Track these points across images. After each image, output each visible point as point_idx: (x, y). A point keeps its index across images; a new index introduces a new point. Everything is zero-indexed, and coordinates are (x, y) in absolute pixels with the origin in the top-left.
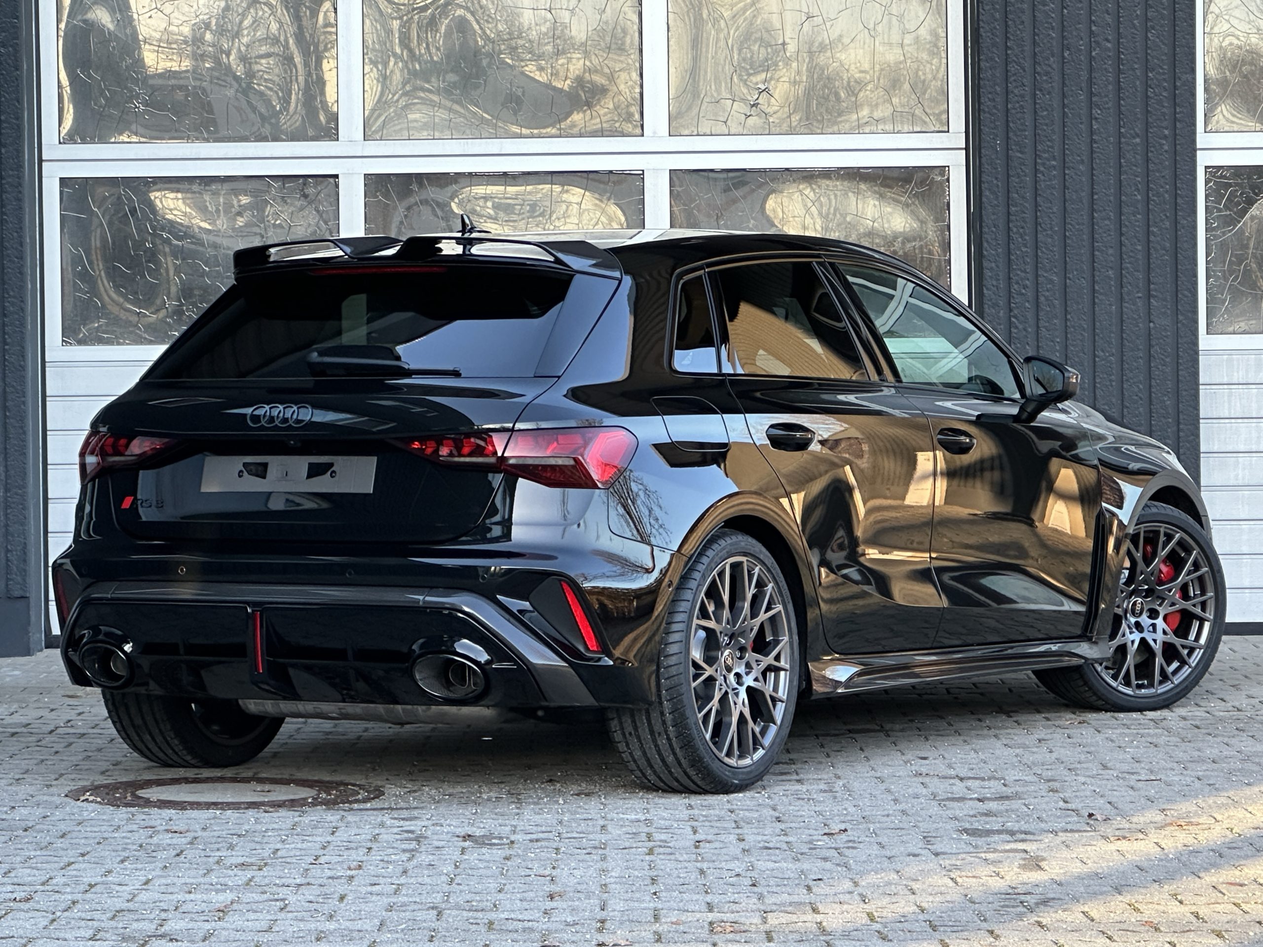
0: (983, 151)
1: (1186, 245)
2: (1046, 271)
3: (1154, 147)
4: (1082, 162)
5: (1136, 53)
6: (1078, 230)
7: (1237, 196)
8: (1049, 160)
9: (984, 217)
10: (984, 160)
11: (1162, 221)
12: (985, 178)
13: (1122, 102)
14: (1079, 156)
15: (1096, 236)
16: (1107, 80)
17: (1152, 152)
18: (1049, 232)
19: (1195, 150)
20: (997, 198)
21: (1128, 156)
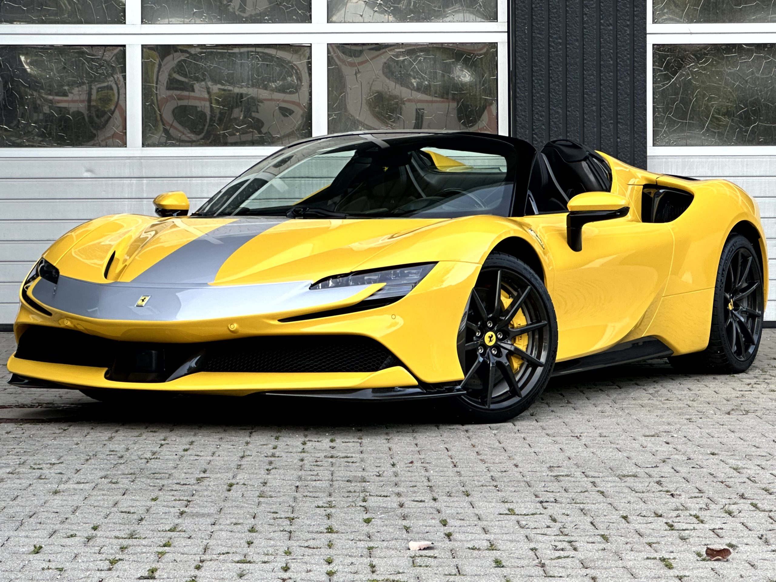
0: (517, 33)
1: (639, 91)
2: (555, 107)
3: (621, 31)
4: (577, 40)
6: (574, 82)
7: (672, 62)
8: (557, 39)
9: (518, 73)
10: (517, 39)
11: (625, 76)
12: (518, 49)
13: (602, 4)
14: (575, 36)
15: (585, 85)
17: (620, 35)
18: (557, 83)
19: (646, 34)
20: (525, 62)
21: (605, 37)
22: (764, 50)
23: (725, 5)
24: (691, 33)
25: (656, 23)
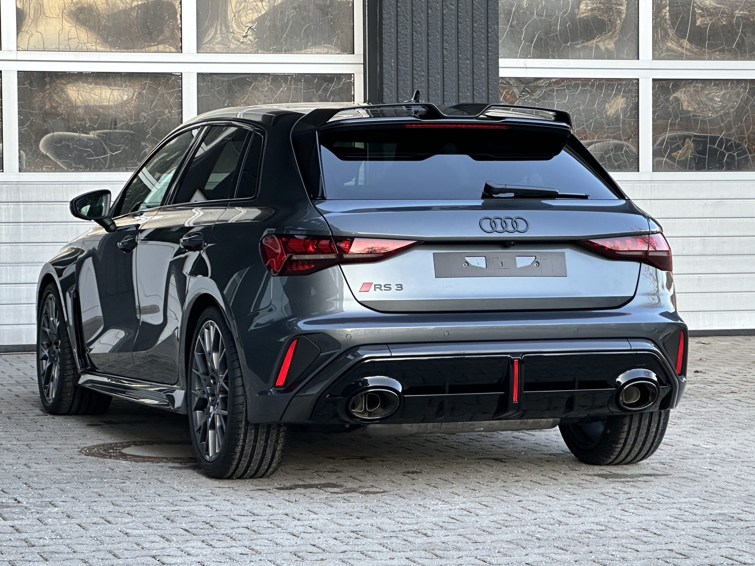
0: (384, 66)
3: (477, 66)
4: (438, 73)
5: (467, 12)
8: (420, 72)
10: (384, 71)
12: (385, 81)
13: (460, 40)
14: (436, 69)
16: (452, 27)
17: (476, 68)
19: (498, 68)
21: (463, 70)
22: (589, 84)
23: (555, 42)
24: (526, 68)
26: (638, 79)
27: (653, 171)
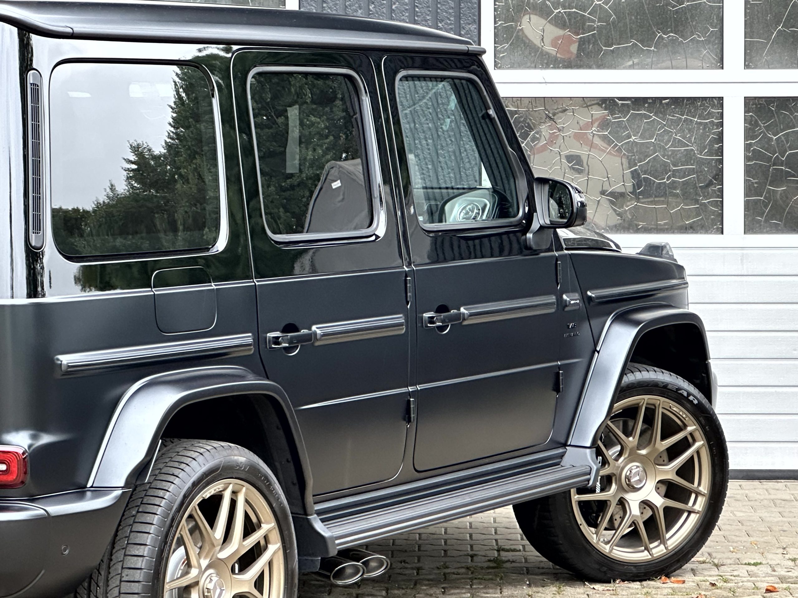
5: (428, 7)
7: (520, 122)
22: (644, 106)
23: (591, 46)
24: (546, 83)
25: (500, 68)
26: (721, 99)
27: (745, 233)
